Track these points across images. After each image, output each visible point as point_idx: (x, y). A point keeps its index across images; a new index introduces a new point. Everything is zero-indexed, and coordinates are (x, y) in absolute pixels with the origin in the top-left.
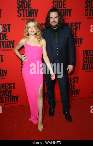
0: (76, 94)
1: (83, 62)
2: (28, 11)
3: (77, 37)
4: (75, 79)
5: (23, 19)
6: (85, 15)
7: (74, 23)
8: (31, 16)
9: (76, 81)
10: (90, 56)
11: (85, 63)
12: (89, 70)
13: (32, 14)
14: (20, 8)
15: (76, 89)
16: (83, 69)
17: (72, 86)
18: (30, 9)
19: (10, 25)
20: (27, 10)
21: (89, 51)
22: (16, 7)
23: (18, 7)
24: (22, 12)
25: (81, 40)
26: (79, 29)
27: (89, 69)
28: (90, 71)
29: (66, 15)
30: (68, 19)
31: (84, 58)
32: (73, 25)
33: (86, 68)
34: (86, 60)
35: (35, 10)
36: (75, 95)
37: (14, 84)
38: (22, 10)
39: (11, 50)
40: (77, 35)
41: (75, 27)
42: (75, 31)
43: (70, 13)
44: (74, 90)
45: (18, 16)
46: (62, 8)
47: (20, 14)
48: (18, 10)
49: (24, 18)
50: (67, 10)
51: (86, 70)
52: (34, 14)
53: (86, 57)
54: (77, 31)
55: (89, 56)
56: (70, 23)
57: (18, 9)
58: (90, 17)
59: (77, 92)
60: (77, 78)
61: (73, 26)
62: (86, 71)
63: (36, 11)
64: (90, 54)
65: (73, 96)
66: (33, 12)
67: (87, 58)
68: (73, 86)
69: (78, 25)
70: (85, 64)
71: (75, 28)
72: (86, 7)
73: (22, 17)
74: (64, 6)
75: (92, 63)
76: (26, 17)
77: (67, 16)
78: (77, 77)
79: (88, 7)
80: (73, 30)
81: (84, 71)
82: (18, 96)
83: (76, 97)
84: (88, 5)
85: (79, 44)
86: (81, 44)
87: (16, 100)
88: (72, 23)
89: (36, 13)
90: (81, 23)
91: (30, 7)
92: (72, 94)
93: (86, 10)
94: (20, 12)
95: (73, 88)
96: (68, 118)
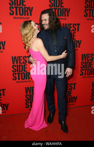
0: (73, 102)
1: (81, 67)
2: (21, 9)
3: (75, 39)
4: (72, 85)
5: (15, 18)
6: (85, 16)
7: (72, 24)
8: (25, 15)
11: (83, 68)
12: (87, 76)
13: (26, 13)
14: (12, 5)
15: (72, 96)
16: (81, 75)
17: (68, 92)
18: (23, 7)
20: (20, 7)
21: (88, 54)
22: (9, 4)
24: (14, 10)
25: (80, 42)
26: (78, 31)
27: (88, 74)
28: (89, 77)
30: (65, 19)
31: (82, 63)
32: (72, 26)
34: (84, 64)
35: (29, 8)
37: (3, 90)
38: (15, 7)
40: (75, 37)
41: (73, 28)
42: (74, 33)
43: (68, 12)
44: (70, 97)
45: (10, 14)
46: (60, 7)
47: (13, 12)
48: (10, 7)
49: (17, 16)
50: (65, 9)
51: (84, 75)
52: (28, 13)
54: (75, 33)
55: (87, 60)
56: (68, 24)
58: (90, 18)
59: (74, 100)
60: (75, 84)
61: (71, 27)
62: (84, 77)
63: (31, 10)
64: (89, 59)
65: (70, 103)
66: (28, 10)
67: (85, 62)
68: (70, 93)
69: (76, 27)
71: (73, 30)
72: (85, 6)
73: (15, 15)
74: (61, 5)
75: (91, 68)
76: (19, 16)
77: (65, 16)
79: (87, 8)
80: (72, 32)
81: (82, 77)
82: (8, 104)
83: (73, 105)
84: (87, 5)
85: (77, 47)
86: (79, 47)
87: (5, 109)
88: (70, 24)
89: (31, 11)
90: (80, 24)
91: (24, 3)
92: (68, 102)
93: (85, 10)
94: (12, 10)
95: (70, 95)
96: (64, 129)
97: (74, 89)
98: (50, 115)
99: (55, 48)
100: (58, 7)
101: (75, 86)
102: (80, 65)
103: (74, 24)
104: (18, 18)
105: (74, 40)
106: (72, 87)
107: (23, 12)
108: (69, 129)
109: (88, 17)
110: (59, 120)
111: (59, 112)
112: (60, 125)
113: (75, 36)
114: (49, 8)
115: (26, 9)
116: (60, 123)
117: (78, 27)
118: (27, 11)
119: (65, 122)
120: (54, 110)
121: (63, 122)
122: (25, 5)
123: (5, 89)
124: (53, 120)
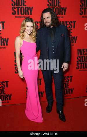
0: (70, 93)
1: (77, 61)
3: (71, 35)
4: (69, 78)
6: (80, 14)
7: (68, 22)
8: (26, 14)
9: (70, 80)
10: (85, 55)
12: (83, 69)
13: (27, 12)
14: (15, 5)
15: (69, 88)
16: (77, 68)
17: (65, 85)
18: (24, 7)
19: (5, 22)
20: (21, 7)
21: (83, 50)
22: (11, 5)
23: (12, 4)
24: (16, 10)
25: (75, 38)
26: (74, 28)
27: (83, 68)
28: (84, 70)
29: (61, 13)
30: (62, 17)
31: (78, 57)
32: (68, 23)
33: (80, 68)
34: (80, 59)
35: (30, 8)
36: (69, 95)
37: (7, 82)
38: (17, 7)
39: (5, 48)
40: (71, 34)
41: (69, 25)
43: (65, 11)
44: (67, 89)
45: (13, 13)
46: (57, 7)
47: (15, 12)
48: (13, 8)
49: (18, 16)
50: (62, 8)
51: (80, 69)
52: (28, 12)
53: (80, 55)
54: (72, 30)
55: (83, 55)
56: (65, 22)
57: (12, 6)
58: (85, 16)
59: (71, 91)
60: (71, 77)
61: (68, 25)
62: (80, 71)
63: (31, 9)
64: (84, 53)
65: (67, 95)
67: (81, 57)
68: (67, 85)
69: (73, 24)
70: (80, 63)
71: (69, 27)
72: (81, 5)
73: (17, 15)
75: (86, 62)
76: (20, 15)
78: (71, 75)
80: (69, 29)
81: (78, 70)
82: (11, 95)
83: (70, 96)
84: (83, 4)
85: (73, 43)
86: (75, 43)
87: (9, 99)
88: (67, 22)
89: (31, 11)
90: (76, 22)
91: (25, 4)
92: (65, 93)
93: (81, 9)
94: (15, 10)
95: (67, 87)
96: (61, 118)
97: (71, 81)
98: (49, 105)
99: (53, 44)
100: (56, 6)
101: (71, 78)
102: (76, 60)
103: (70, 22)
104: (19, 17)
105: (70, 37)
106: (69, 80)
107: (24, 12)
108: (66, 118)
109: (83, 15)
110: (57, 109)
111: (57, 103)
112: (58, 115)
113: (71, 32)
114: (47, 7)
115: (27, 9)
116: (58, 113)
117: (74, 24)
118: (27, 11)
119: (62, 112)
120: (52, 100)
121: (60, 112)
122: (26, 6)
123: (8, 81)
124: (51, 110)
